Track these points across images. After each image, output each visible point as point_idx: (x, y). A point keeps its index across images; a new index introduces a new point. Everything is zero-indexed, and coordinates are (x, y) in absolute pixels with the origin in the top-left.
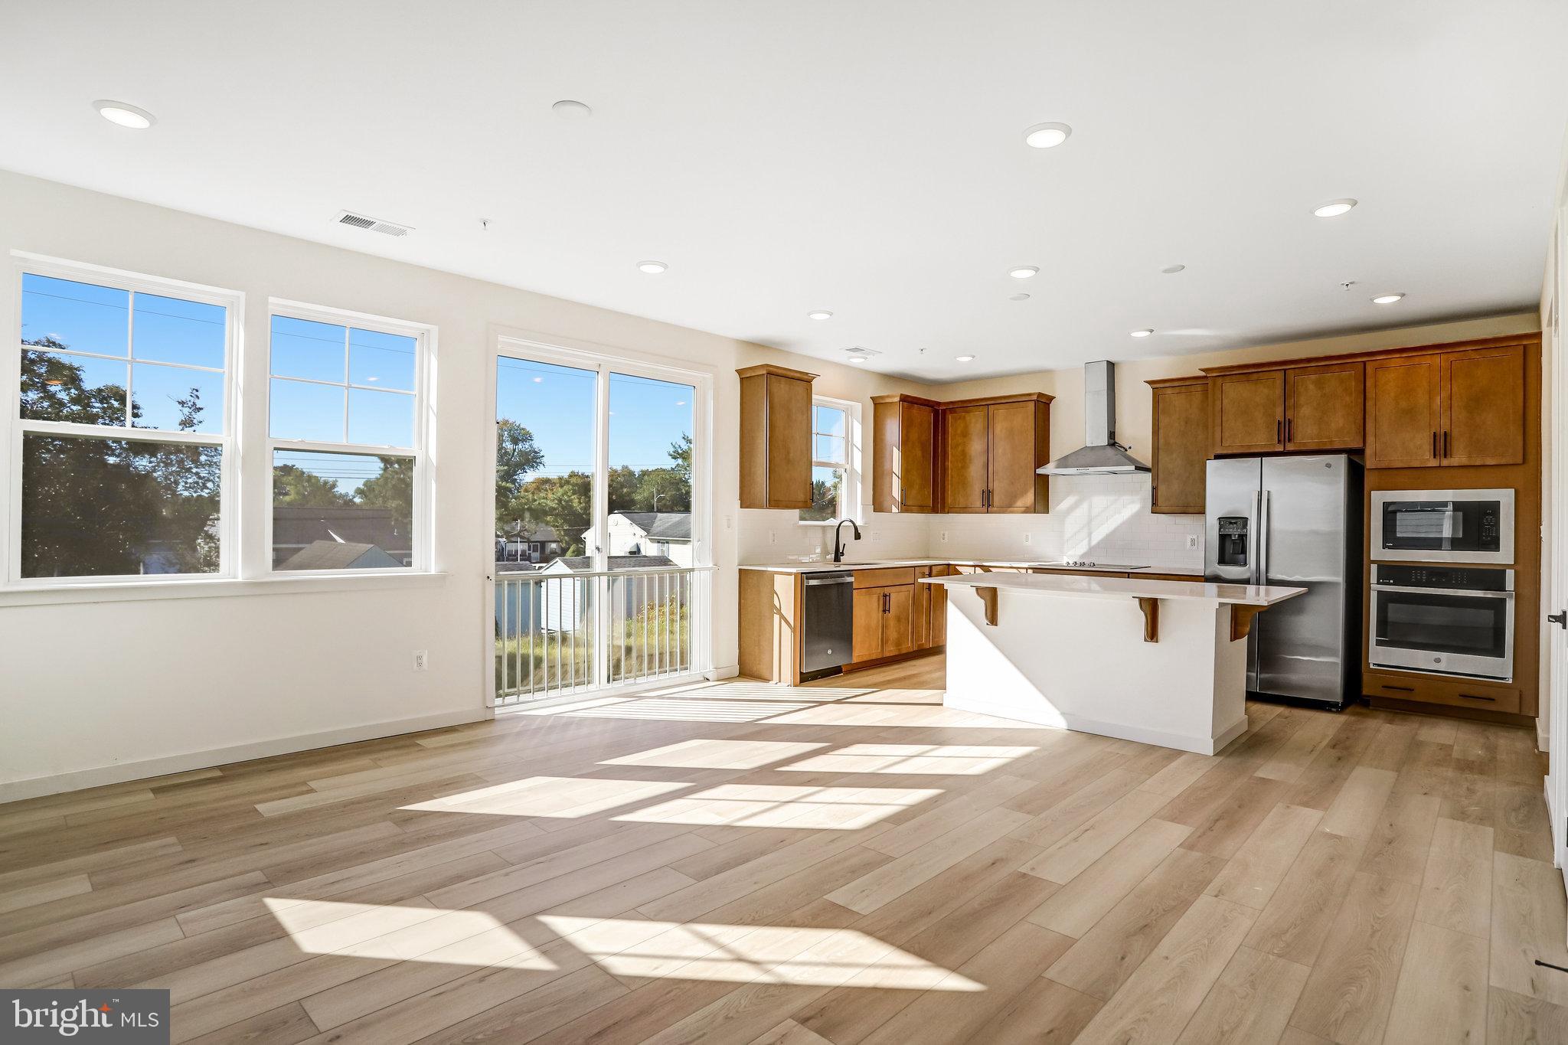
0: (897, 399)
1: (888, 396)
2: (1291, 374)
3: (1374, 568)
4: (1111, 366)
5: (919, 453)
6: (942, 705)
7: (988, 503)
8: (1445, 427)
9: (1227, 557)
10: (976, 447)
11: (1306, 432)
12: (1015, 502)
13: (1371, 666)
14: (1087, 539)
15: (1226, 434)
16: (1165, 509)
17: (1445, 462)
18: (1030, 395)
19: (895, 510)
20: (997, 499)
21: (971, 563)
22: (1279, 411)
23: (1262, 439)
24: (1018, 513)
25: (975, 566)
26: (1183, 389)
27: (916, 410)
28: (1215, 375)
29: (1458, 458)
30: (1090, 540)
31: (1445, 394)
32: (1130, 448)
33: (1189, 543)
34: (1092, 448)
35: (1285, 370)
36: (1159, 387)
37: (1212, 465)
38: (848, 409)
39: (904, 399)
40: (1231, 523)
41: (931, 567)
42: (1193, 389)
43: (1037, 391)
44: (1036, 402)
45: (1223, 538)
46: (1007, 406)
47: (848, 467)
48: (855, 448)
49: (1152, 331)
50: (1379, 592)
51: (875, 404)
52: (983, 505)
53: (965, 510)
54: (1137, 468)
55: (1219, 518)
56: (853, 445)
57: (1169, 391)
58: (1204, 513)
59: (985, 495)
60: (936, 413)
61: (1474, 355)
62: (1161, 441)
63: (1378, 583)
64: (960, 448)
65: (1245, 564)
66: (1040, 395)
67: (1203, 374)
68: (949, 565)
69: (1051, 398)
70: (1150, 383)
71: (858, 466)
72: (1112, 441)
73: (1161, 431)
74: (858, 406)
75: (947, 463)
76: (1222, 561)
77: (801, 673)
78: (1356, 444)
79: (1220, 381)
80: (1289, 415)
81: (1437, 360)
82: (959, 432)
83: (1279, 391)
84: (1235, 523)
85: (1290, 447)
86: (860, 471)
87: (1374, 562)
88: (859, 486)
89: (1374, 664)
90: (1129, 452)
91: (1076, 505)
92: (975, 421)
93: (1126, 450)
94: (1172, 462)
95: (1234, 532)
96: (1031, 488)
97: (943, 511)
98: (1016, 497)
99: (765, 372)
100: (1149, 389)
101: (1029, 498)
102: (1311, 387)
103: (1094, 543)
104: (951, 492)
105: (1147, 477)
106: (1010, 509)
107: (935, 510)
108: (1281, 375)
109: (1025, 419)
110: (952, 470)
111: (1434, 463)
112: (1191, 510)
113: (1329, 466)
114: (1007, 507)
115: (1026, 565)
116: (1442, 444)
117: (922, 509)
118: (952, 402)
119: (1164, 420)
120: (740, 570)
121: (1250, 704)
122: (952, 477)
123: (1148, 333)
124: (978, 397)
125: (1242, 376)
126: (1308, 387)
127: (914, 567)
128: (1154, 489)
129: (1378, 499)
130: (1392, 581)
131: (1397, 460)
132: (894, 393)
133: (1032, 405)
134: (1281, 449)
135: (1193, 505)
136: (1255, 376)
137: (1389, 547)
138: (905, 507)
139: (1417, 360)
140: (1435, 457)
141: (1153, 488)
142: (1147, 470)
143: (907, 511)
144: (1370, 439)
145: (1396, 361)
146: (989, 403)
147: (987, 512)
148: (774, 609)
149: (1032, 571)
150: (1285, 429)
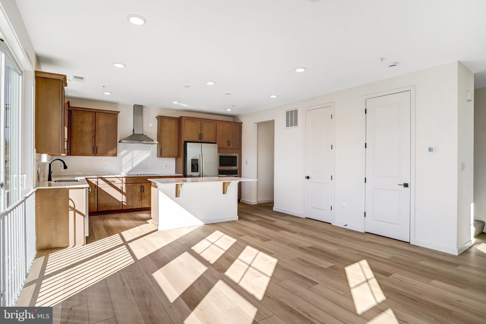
2: (202, 122)
6: (157, 230)
7: (95, 152)
8: (229, 140)
10: (88, 128)
11: (205, 137)
12: (108, 152)
14: (131, 165)
16: (164, 156)
17: (229, 148)
18: (116, 112)
20: (99, 151)
22: (200, 131)
23: (196, 138)
24: (109, 156)
26: (170, 120)
28: (184, 118)
29: (231, 147)
30: (132, 166)
32: (146, 135)
33: (164, 166)
34: (136, 134)
36: (161, 119)
37: (189, 144)
42: (173, 120)
45: (192, 165)
46: (105, 114)
49: (179, 103)
52: (93, 153)
55: (192, 159)
57: (166, 120)
59: (94, 148)
60: (69, 110)
63: (219, 174)
70: (156, 116)
76: (192, 171)
78: (215, 141)
80: (202, 133)
81: (228, 125)
82: (79, 121)
83: (200, 126)
84: (195, 160)
85: (202, 141)
87: (218, 169)
91: (126, 154)
92: (88, 117)
94: (166, 142)
95: (195, 163)
96: (115, 147)
98: (109, 150)
100: (156, 118)
101: (114, 151)
102: (206, 126)
103: (134, 166)
104: (75, 146)
105: (155, 146)
106: (106, 155)
108: (200, 122)
109: (113, 120)
110: (75, 137)
113: (214, 147)
114: (104, 154)
118: (76, 107)
119: (164, 129)
122: (75, 140)
124: (88, 108)
128: (161, 150)
129: (219, 155)
131: (222, 146)
133: (116, 116)
135: (172, 155)
136: (194, 121)
137: (221, 166)
138: (68, 153)
139: (225, 124)
140: (228, 146)
144: (217, 141)
145: (221, 123)
146: (96, 111)
147: (95, 156)
148: (70, 209)
149: (125, 178)
150: (201, 136)
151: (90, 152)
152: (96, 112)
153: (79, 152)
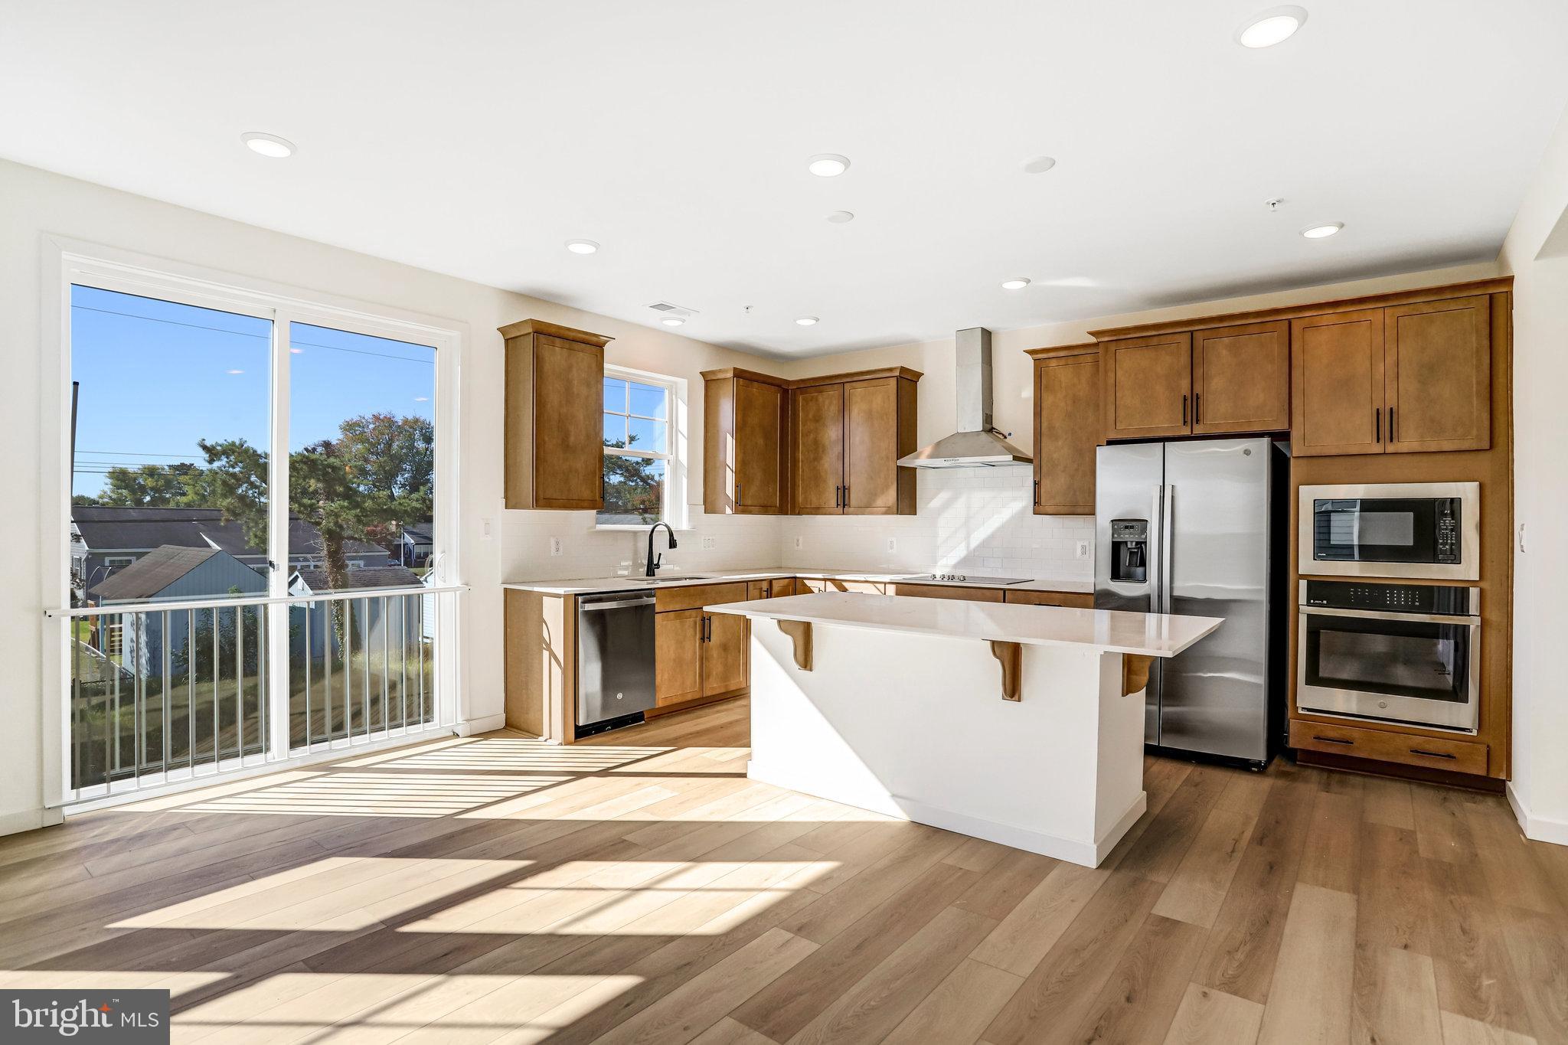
0: (730, 374)
1: (720, 371)
2: (1199, 336)
3: (1303, 584)
4: (987, 335)
5: (761, 441)
6: (743, 775)
7: (843, 502)
8: (1391, 402)
9: (1122, 570)
10: (832, 433)
11: (1217, 411)
12: (874, 501)
13: (1300, 711)
14: (965, 545)
15: (1121, 413)
16: (1049, 509)
17: (1390, 448)
18: (890, 370)
19: (728, 511)
20: (855, 497)
21: (820, 576)
22: (1185, 384)
23: (1166, 420)
24: (877, 514)
25: (825, 580)
26: (1070, 361)
27: (755, 389)
28: (1106, 339)
29: (1408, 442)
30: (968, 547)
31: (1391, 359)
32: (1010, 434)
33: (1079, 551)
34: (965, 434)
35: (1192, 332)
36: (1042, 359)
37: (1103, 454)
38: (672, 386)
39: (739, 374)
40: (1126, 527)
41: (771, 581)
42: (1081, 359)
43: (899, 365)
44: (899, 379)
45: (1116, 547)
46: (865, 384)
47: (671, 458)
48: (680, 435)
49: (1028, 281)
50: (1310, 617)
51: (707, 382)
52: (838, 505)
53: (817, 511)
54: (1015, 458)
55: (1112, 521)
56: (677, 430)
57: (1054, 363)
58: (1094, 514)
59: (840, 492)
60: (785, 392)
61: (1426, 309)
62: (1045, 425)
63: (1309, 604)
64: (812, 436)
65: (1144, 580)
66: (903, 370)
67: (1093, 340)
68: (795, 578)
69: (919, 375)
70: (1031, 352)
71: (683, 457)
72: (988, 427)
73: (1044, 413)
74: (683, 383)
75: (797, 454)
76: (1116, 575)
77: (577, 727)
78: (1279, 426)
79: (1113, 347)
80: (1198, 389)
81: (1380, 317)
82: (810, 416)
83: (1185, 359)
84: (1132, 527)
85: (1198, 430)
86: (686, 464)
87: (1303, 577)
88: (685, 481)
89: (1303, 708)
90: (1009, 440)
91: (947, 505)
92: (829, 401)
93: (1005, 437)
94: (1058, 450)
95: (1130, 538)
96: (892, 483)
97: (793, 513)
98: (876, 495)
99: (530, 330)
100: (1029, 361)
101: (890, 496)
102: (1224, 352)
103: (972, 545)
104: (803, 488)
105: (1029, 469)
106: (869, 509)
107: (782, 510)
108: (1186, 338)
109: (885, 397)
110: (802, 461)
111: (1377, 448)
112: (1079, 510)
113: (1247, 452)
114: (866, 508)
115: (887, 578)
116: (1386, 424)
117: (765, 509)
118: (803, 381)
119: (1048, 400)
120: (506, 590)
121: (1151, 760)
122: (803, 471)
123: (1023, 284)
124: (832, 374)
125: (1141, 340)
126: (1221, 353)
127: (747, 582)
128: (1037, 484)
129: (1307, 497)
130: (1325, 602)
131: (1330, 444)
132: (726, 367)
133: (893, 383)
134: (1186, 432)
135: (1082, 504)
136: (1155, 341)
137: (1322, 559)
138: (742, 506)
139: (1355, 317)
140: (1378, 442)
141: (1035, 484)
142: (1029, 461)
143: (744, 512)
144: (1297, 419)
145: (1329, 317)
146: (845, 380)
147: (843, 514)
148: (544, 646)
149: (894, 586)
150: (1192, 407)
151: (833, 503)
152: (843, 383)
153: (811, 505)
